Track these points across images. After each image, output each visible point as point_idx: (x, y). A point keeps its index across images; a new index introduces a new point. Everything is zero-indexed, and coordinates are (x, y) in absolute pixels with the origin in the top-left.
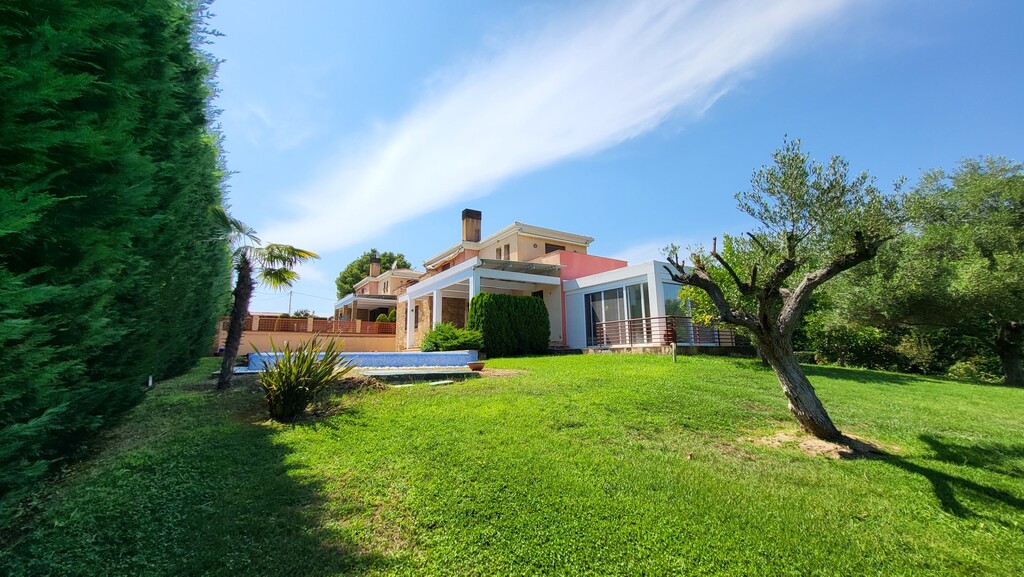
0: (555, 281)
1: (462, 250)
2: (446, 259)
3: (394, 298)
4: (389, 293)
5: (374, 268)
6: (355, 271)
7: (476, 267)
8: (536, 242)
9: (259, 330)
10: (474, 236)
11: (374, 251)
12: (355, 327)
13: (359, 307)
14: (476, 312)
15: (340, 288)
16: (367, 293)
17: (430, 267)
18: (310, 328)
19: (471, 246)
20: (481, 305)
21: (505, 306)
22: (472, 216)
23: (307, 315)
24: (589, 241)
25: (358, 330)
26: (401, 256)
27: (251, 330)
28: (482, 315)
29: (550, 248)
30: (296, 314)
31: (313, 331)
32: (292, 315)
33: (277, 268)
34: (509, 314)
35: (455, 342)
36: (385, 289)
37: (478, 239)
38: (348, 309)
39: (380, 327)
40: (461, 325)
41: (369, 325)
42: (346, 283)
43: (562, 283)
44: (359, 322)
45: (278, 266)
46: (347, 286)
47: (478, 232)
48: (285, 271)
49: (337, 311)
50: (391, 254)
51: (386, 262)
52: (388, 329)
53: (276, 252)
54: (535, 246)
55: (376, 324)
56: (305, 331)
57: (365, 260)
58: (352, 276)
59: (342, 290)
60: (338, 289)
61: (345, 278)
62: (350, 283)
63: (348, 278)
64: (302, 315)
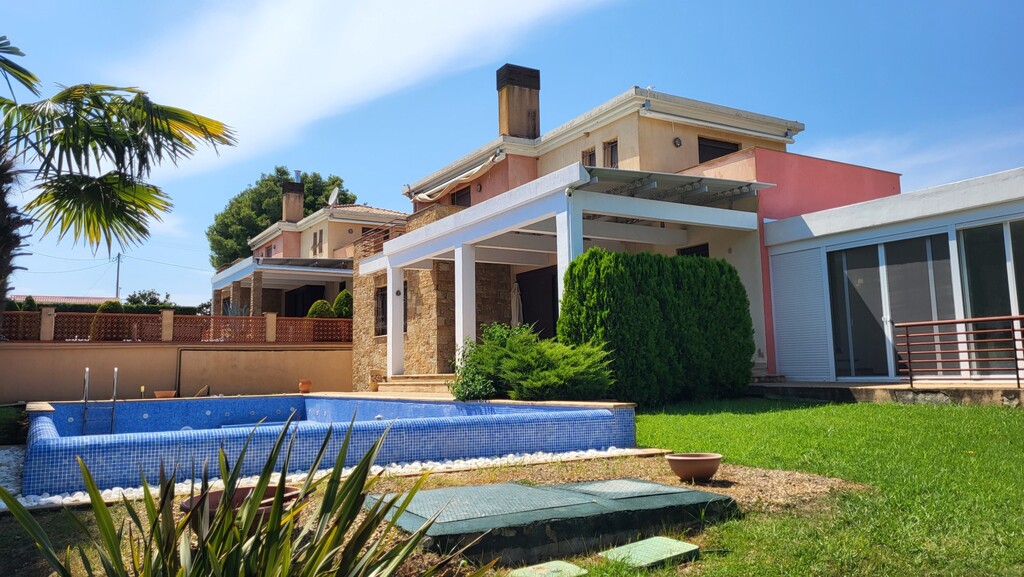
0: (745, 220)
1: (501, 157)
2: (461, 178)
3: (348, 264)
4: (325, 256)
5: (290, 203)
6: (246, 212)
7: (575, 188)
8: (679, 134)
9: (56, 339)
10: (526, 125)
11: (282, 172)
12: (263, 329)
13: (265, 284)
14: (582, 298)
15: (217, 246)
16: (278, 255)
17: (423, 196)
18: (167, 333)
19: (521, 147)
20: (596, 282)
21: (653, 282)
22: (518, 81)
23: (154, 301)
24: (791, 130)
25: (271, 334)
26: (336, 182)
27: (38, 339)
28: (600, 305)
29: (713, 148)
30: (132, 300)
31: (176, 339)
32: (123, 300)
33: (94, 173)
34: (663, 302)
35: (552, 378)
36: (317, 246)
37: (534, 134)
38: (241, 290)
39: (317, 327)
40: (547, 331)
41: (292, 325)
42: (228, 236)
43: (761, 224)
44: (271, 318)
45: (100, 164)
46: (230, 243)
47: (534, 116)
48: (122, 180)
49: (217, 294)
50: (316, 177)
51: (312, 193)
52: (335, 331)
53: (91, 116)
54: (677, 142)
55: (307, 323)
56: (156, 339)
57: (264, 190)
58: (240, 222)
59: (220, 250)
60: (213, 248)
61: (227, 226)
62: (238, 237)
63: (234, 227)
64: (145, 303)
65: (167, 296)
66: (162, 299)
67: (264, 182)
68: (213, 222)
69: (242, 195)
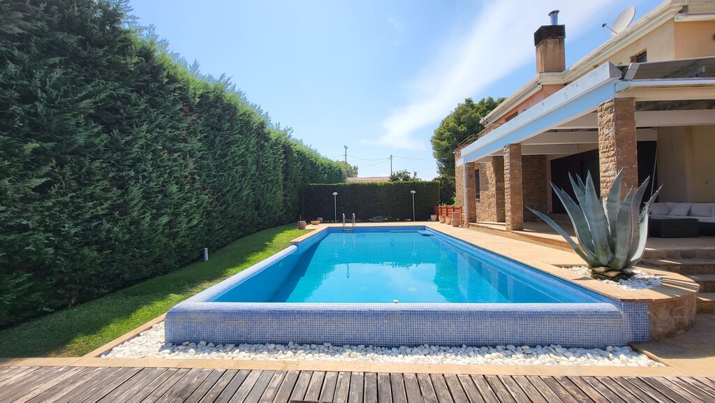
1: (539, 88)
6: (452, 124)
11: (469, 101)
19: (552, 79)
23: (406, 178)
42: (443, 140)
46: (444, 143)
57: (461, 111)
58: (449, 130)
59: (438, 147)
60: (434, 149)
61: (442, 134)
62: (448, 139)
63: (446, 134)
64: (401, 180)
65: (415, 174)
66: (412, 176)
67: (460, 107)
68: (433, 134)
69: (448, 117)
